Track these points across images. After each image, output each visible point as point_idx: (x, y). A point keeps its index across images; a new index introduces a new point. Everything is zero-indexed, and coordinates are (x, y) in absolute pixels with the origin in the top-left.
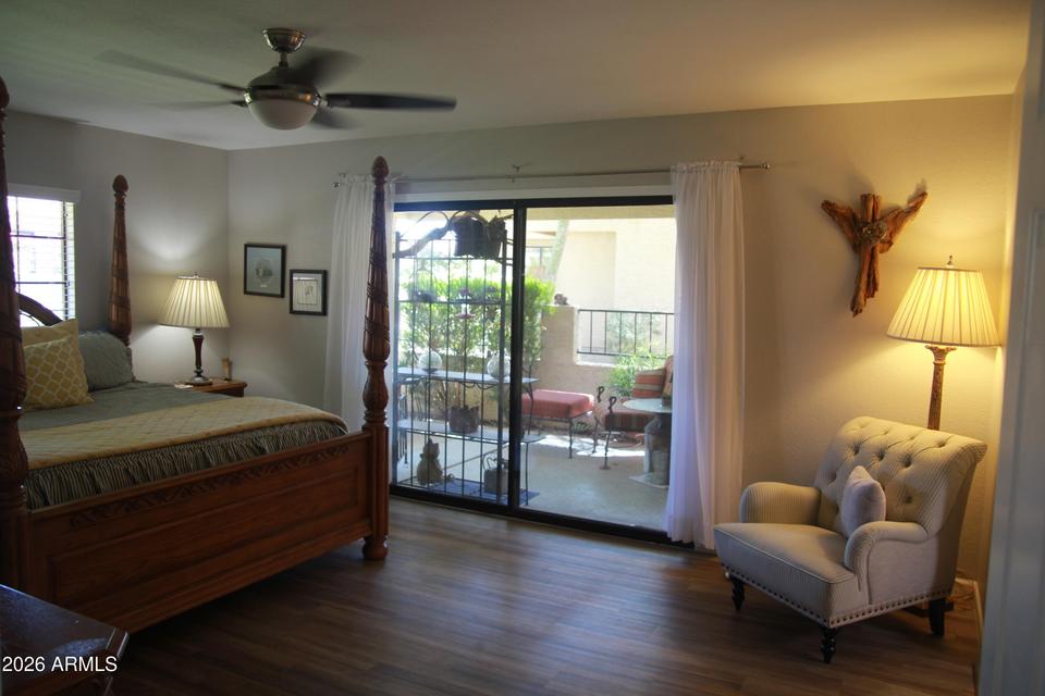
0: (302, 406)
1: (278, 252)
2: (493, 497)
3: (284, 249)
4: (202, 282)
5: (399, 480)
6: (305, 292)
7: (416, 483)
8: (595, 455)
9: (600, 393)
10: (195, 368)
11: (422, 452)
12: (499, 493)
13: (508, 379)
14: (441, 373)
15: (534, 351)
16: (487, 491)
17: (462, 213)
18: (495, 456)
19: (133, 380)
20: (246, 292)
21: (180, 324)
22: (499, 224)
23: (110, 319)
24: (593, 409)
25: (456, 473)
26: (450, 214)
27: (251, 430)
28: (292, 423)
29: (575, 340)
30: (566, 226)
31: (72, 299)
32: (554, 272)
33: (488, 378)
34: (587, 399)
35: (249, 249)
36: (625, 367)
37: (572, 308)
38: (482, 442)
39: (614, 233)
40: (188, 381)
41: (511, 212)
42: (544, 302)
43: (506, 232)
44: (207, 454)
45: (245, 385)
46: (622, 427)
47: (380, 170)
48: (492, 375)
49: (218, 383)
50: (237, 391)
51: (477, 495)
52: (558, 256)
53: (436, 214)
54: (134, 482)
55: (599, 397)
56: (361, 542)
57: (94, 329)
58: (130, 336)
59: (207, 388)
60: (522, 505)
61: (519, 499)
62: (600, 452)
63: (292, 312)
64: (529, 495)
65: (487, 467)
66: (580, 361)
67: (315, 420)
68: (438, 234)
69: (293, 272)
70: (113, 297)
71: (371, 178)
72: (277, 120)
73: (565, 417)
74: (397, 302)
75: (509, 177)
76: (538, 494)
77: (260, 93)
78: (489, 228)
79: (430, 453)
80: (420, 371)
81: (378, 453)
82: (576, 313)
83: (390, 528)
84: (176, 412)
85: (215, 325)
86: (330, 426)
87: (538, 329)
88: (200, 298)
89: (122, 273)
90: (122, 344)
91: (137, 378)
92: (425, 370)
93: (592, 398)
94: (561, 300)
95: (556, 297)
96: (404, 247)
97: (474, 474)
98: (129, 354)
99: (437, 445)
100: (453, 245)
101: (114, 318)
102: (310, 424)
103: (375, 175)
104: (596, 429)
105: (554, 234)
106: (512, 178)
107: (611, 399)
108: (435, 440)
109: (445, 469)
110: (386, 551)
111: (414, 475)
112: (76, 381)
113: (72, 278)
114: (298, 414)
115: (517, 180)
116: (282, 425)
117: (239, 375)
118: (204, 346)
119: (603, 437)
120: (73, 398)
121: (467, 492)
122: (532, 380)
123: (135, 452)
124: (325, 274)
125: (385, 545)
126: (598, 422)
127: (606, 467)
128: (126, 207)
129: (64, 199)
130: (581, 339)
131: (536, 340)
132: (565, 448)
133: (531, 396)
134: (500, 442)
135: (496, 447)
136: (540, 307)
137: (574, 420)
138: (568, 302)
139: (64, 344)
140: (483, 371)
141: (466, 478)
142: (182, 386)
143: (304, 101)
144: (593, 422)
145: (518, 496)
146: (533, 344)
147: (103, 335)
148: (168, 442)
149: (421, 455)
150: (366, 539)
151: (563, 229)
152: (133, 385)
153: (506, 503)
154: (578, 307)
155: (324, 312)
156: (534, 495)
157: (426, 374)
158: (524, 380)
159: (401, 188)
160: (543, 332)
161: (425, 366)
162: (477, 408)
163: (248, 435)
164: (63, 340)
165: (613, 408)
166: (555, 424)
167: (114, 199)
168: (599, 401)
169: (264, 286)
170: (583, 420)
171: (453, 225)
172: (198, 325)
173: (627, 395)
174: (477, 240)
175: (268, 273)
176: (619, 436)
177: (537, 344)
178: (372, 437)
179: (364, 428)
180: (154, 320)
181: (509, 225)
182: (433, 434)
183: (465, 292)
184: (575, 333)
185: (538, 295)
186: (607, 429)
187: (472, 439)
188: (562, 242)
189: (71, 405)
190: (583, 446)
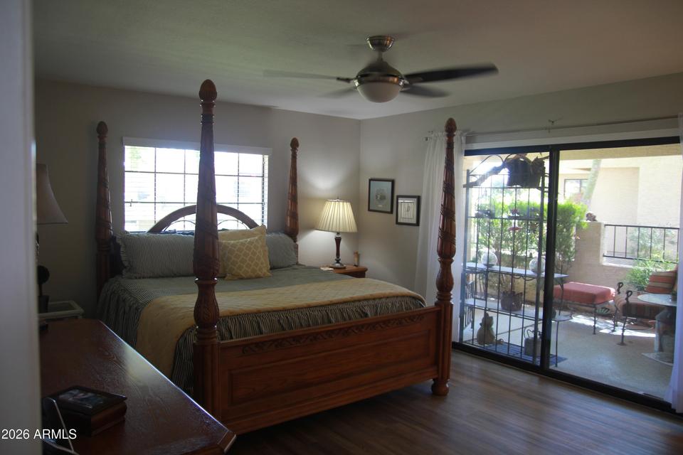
0: (397, 286)
1: (390, 184)
2: (530, 359)
3: (393, 182)
4: (341, 203)
5: (464, 340)
6: (406, 210)
7: (476, 343)
8: (614, 333)
9: (620, 287)
10: (336, 258)
11: (481, 322)
12: (534, 356)
13: (543, 274)
14: (496, 268)
15: (569, 254)
16: (526, 353)
17: (513, 156)
18: (532, 329)
19: (297, 264)
20: (369, 210)
21: (327, 229)
22: (539, 163)
23: (286, 226)
24: (614, 299)
25: (505, 338)
26: (504, 156)
27: (359, 300)
28: (388, 297)
29: (601, 247)
30: (598, 164)
31: (266, 213)
32: (589, 196)
33: (529, 272)
34: (609, 291)
35: (372, 182)
36: (642, 269)
37: (600, 224)
38: (523, 318)
39: (637, 169)
40: (331, 265)
41: (547, 154)
42: (578, 218)
43: (545, 168)
44: (330, 315)
45: (366, 270)
46: (638, 314)
47: (451, 128)
48: (533, 271)
49: (350, 268)
50: (360, 273)
51: (519, 355)
52: (592, 185)
53: (494, 157)
54: (284, 329)
55: (618, 290)
56: (431, 381)
57: (276, 232)
58: (298, 237)
59: (342, 271)
60: (552, 367)
61: (549, 362)
62: (619, 332)
63: (397, 223)
64: (557, 359)
65: (527, 337)
66: (605, 262)
67: (403, 296)
68: (496, 171)
69: (398, 197)
70: (289, 213)
71: (445, 133)
72: (376, 97)
73: (591, 303)
74: (467, 217)
75: (546, 129)
76: (565, 359)
77: (363, 79)
78: (532, 166)
79: (487, 322)
80: (481, 265)
81: (445, 321)
82: (603, 227)
83: (451, 373)
84: (316, 285)
85: (348, 231)
86: (414, 301)
87: (573, 238)
88: (339, 213)
89: (294, 198)
90: (292, 241)
91: (300, 262)
92: (485, 265)
93: (613, 291)
94: (591, 217)
95: (587, 215)
96: (473, 179)
97: (517, 340)
98: (296, 247)
99: (492, 318)
100: (506, 178)
101: (288, 225)
102: (399, 299)
103: (447, 131)
104: (615, 314)
105: (589, 170)
106: (548, 129)
107: (627, 293)
108: (490, 314)
109: (497, 335)
110: (447, 390)
111: (475, 337)
112: (262, 264)
113: (266, 201)
114: (392, 291)
115: (551, 131)
116: (380, 298)
117: (364, 263)
118: (342, 243)
119: (621, 321)
120: (260, 273)
121: (511, 353)
122: (563, 275)
123: (285, 310)
124: (419, 198)
125: (447, 386)
126: (617, 309)
127: (622, 344)
128: (297, 157)
129: (264, 154)
130: (606, 245)
131: (572, 246)
132: (590, 326)
133: (562, 286)
134: (536, 319)
135: (533, 322)
136: (574, 222)
137: (598, 306)
138: (597, 219)
139: (257, 240)
140: (526, 267)
141: (510, 342)
142: (327, 269)
143: (393, 83)
144: (614, 308)
145: (548, 359)
146: (569, 248)
147: (281, 235)
148: (305, 305)
149: (481, 324)
150: (434, 380)
151: (596, 166)
152: (296, 267)
153: (539, 364)
154: (605, 223)
155: (418, 224)
156: (563, 359)
157: (485, 267)
158: (556, 275)
159: (470, 139)
160: (577, 240)
161: (486, 262)
162: (521, 293)
163: (357, 304)
164: (256, 238)
165: (629, 299)
166: (584, 308)
167: (291, 153)
168: (619, 293)
169: (380, 206)
170: (607, 306)
171: (506, 164)
172: (338, 230)
173: (641, 290)
174: (523, 175)
175: (383, 198)
176: (636, 321)
177: (572, 249)
178: (441, 310)
179: (436, 304)
180: (313, 227)
181: (547, 164)
182: (489, 310)
183: (514, 211)
184: (602, 241)
185: (574, 214)
186: (624, 315)
187: (516, 316)
188: (596, 175)
189: (258, 277)
190: (605, 327)
